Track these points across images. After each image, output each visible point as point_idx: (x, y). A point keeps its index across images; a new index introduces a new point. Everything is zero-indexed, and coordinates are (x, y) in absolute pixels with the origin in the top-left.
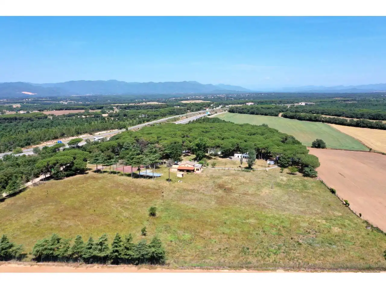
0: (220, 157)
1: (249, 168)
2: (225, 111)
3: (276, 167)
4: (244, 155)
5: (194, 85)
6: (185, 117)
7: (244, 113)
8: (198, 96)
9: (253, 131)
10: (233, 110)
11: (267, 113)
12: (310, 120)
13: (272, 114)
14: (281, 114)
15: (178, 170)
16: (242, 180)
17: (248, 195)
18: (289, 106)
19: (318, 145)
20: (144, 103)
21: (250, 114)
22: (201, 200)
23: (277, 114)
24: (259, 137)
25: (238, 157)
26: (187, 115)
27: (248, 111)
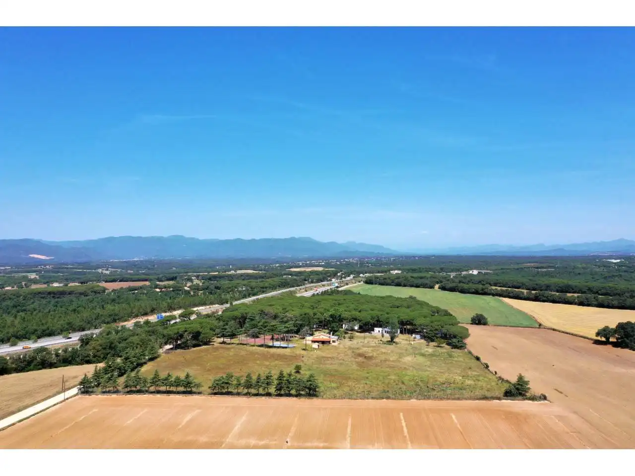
0: (357, 332)
1: (392, 341)
2: (360, 282)
3: (423, 341)
4: (386, 329)
5: (307, 242)
6: (304, 290)
7: (387, 284)
8: (315, 261)
9: (397, 304)
10: (370, 280)
11: (418, 285)
12: (476, 292)
13: (425, 286)
14: (437, 286)
15: (312, 341)
16: (383, 350)
17: (390, 361)
18: (453, 275)
19: (479, 321)
20: (232, 272)
21: (395, 286)
22: (341, 364)
23: (432, 285)
24: (404, 310)
25: (379, 332)
26: (306, 288)
27: (392, 282)
